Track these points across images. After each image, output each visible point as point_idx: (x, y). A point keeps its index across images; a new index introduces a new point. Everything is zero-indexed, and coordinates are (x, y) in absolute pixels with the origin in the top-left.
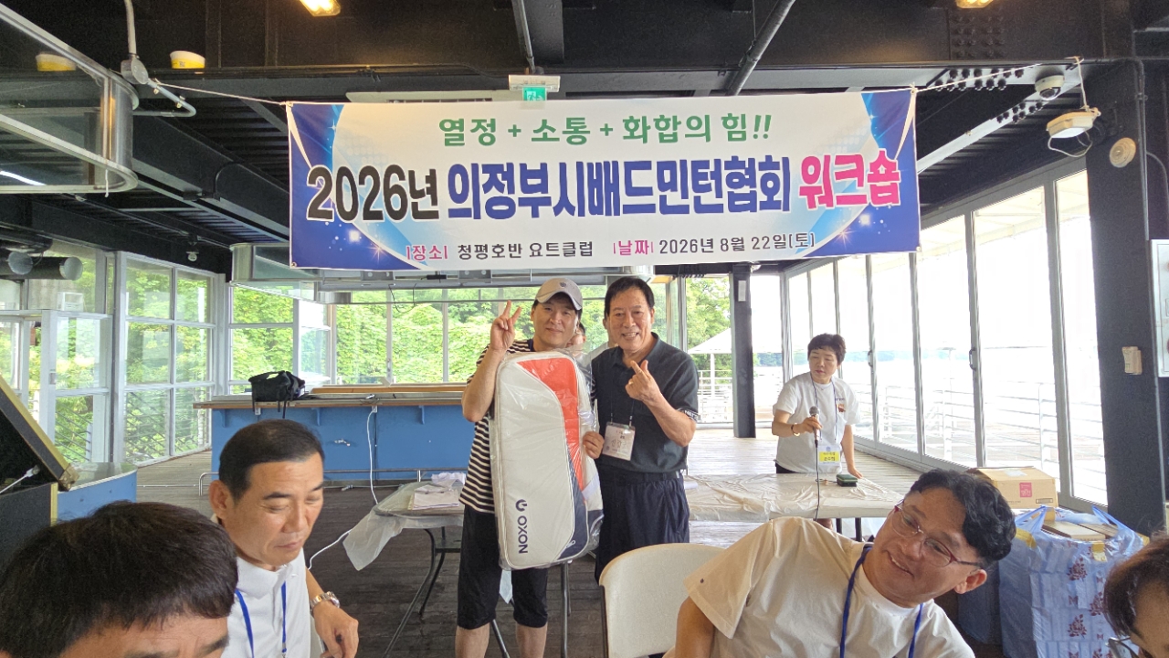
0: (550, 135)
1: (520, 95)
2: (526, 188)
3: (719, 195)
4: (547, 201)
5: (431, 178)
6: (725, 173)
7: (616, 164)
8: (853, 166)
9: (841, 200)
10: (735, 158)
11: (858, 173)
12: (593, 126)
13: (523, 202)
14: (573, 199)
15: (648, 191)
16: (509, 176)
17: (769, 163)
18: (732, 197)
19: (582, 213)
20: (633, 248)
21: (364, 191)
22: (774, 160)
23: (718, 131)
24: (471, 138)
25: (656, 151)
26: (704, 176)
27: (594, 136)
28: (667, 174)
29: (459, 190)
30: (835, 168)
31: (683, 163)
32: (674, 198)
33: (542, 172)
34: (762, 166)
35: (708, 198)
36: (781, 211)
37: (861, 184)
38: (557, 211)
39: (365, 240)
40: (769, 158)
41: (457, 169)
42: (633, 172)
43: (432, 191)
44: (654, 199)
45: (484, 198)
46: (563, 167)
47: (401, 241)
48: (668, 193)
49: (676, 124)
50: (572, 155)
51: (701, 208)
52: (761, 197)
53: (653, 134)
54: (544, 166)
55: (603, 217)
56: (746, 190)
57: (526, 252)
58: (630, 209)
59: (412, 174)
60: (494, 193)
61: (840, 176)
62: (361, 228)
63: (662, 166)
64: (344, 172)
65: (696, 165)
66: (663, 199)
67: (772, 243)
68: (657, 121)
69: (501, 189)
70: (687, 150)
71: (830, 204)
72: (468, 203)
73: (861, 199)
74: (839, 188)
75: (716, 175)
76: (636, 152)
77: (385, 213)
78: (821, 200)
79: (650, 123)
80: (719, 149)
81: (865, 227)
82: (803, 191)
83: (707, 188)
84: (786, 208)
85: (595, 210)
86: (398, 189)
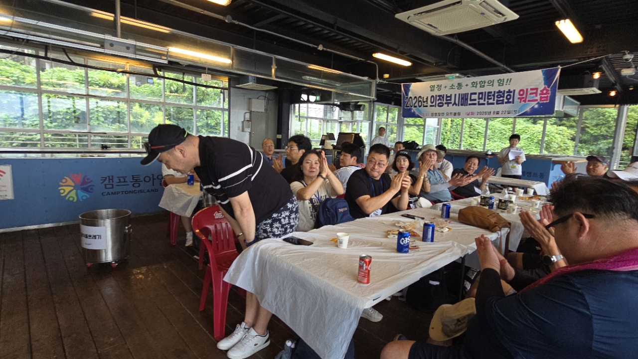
0: (454, 87)
1: (447, 78)
2: (447, 100)
3: (494, 100)
4: (451, 103)
5: (427, 99)
6: (496, 94)
7: (468, 94)
8: (535, 91)
9: (529, 101)
10: (499, 91)
11: (536, 93)
12: (464, 84)
13: (446, 103)
14: (457, 102)
15: (475, 100)
16: (443, 97)
17: (509, 91)
18: (497, 101)
19: (459, 106)
20: (470, 114)
21: (414, 101)
22: (511, 90)
23: (496, 84)
24: (436, 89)
25: (478, 90)
26: (490, 96)
27: (464, 87)
28: (481, 95)
29: (432, 101)
30: (530, 91)
31: (485, 92)
32: (482, 101)
33: (450, 96)
34: (507, 92)
35: (491, 101)
36: (511, 104)
37: (536, 96)
38: (453, 105)
39: (414, 112)
40: (509, 90)
41: (432, 96)
42: (473, 96)
43: (427, 101)
44: (476, 102)
45: (437, 102)
46: (455, 95)
47: (420, 112)
48: (480, 100)
49: (485, 82)
50: (458, 92)
51: (488, 104)
52: (506, 100)
53: (478, 85)
54: (451, 95)
55: (463, 107)
56: (502, 99)
57: (445, 114)
58: (470, 104)
59: (423, 98)
60: (440, 101)
61: (531, 94)
62: (414, 109)
63: (480, 93)
64: (411, 97)
65: (489, 93)
66: (479, 102)
67: (507, 113)
68: (480, 82)
69: (441, 100)
70: (487, 89)
71: (525, 102)
72: (434, 104)
73: (536, 100)
74: (530, 97)
75: (494, 95)
76: (474, 90)
77: (418, 106)
78: (523, 101)
79: (478, 83)
80: (496, 88)
81: (536, 108)
82: (519, 98)
83: (491, 99)
84: (513, 103)
85: (462, 105)
86: (420, 101)
